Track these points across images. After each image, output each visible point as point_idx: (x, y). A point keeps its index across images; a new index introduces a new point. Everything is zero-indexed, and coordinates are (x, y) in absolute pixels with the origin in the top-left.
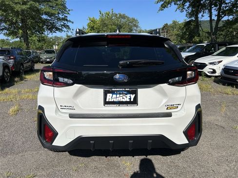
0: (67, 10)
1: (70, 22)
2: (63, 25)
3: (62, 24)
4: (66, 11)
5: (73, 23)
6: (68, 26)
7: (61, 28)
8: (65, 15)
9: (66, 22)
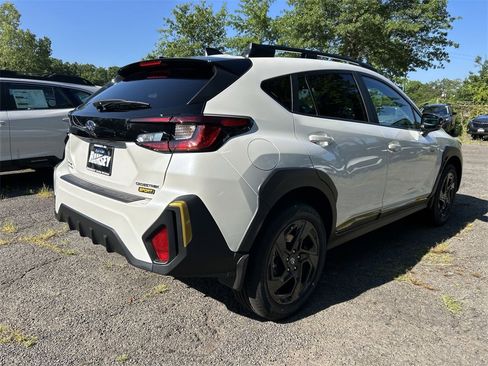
0: (448, 19)
1: (451, 44)
2: (432, 53)
3: (431, 50)
4: (446, 21)
5: (457, 46)
6: (444, 54)
7: (426, 60)
8: (440, 30)
9: (440, 46)
